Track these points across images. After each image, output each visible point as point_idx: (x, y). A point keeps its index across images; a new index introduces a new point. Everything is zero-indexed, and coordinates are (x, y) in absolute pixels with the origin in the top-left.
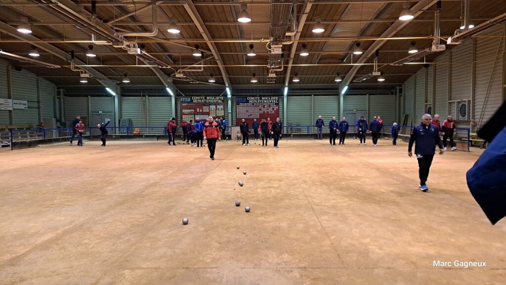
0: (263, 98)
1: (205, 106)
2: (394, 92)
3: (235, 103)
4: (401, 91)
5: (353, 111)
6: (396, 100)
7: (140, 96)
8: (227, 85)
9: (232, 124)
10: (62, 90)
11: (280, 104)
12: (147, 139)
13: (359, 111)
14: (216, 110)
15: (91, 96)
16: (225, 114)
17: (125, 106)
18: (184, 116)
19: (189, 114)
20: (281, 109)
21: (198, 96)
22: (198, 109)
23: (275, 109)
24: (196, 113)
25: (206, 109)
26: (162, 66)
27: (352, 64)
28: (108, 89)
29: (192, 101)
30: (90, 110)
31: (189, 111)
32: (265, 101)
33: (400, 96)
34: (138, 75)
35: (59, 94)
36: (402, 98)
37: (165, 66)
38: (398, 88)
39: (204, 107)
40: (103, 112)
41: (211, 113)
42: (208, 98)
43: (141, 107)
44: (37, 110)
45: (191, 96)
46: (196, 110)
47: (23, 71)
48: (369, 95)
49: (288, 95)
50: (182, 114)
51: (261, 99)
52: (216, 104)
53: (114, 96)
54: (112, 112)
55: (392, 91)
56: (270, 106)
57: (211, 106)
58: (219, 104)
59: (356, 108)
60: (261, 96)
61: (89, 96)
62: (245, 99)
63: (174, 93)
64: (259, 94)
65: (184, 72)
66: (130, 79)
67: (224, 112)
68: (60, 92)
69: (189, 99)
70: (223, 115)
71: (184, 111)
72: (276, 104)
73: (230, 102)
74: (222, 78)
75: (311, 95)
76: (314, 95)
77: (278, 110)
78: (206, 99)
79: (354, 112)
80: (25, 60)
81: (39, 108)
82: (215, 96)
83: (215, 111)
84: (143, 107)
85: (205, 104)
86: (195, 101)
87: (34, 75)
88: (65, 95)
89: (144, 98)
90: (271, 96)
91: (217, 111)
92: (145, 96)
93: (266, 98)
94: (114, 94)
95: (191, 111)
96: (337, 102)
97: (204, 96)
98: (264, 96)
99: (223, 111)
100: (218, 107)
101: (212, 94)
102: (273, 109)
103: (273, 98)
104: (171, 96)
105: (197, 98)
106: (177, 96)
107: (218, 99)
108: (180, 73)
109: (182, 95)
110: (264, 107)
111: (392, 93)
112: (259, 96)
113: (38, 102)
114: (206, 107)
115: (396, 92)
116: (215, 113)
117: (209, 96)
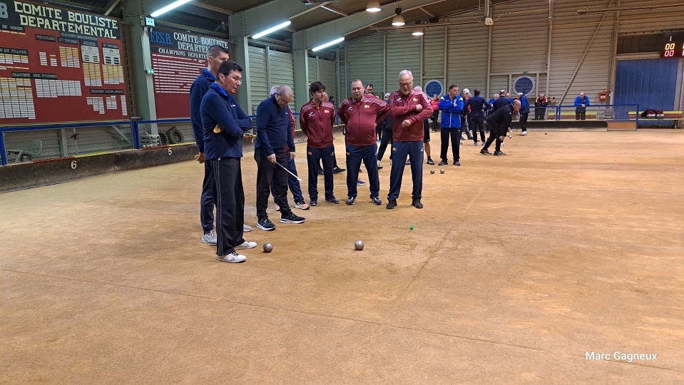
1: (64, 43)
14: (102, 62)
22: (43, 55)
24: (35, 72)
25: (69, 58)
29: (14, 18)
31: (9, 59)
39: (62, 48)
41: (86, 72)
46: (34, 59)
51: (199, 41)
52: (101, 43)
57: (85, 48)
58: (108, 44)
60: (197, 35)
62: (168, 36)
69: (3, 10)
73: (146, 41)
75: (265, 47)
78: (64, 17)
82: (92, 12)
83: (98, 67)
85: (63, 38)
86: (27, 21)
91: (104, 67)
93: (209, 41)
95: (17, 59)
99: (121, 67)
100: (106, 51)
105: (32, 8)
107: (103, 25)
114: (69, 49)
116: (99, 73)
117: (75, 10)
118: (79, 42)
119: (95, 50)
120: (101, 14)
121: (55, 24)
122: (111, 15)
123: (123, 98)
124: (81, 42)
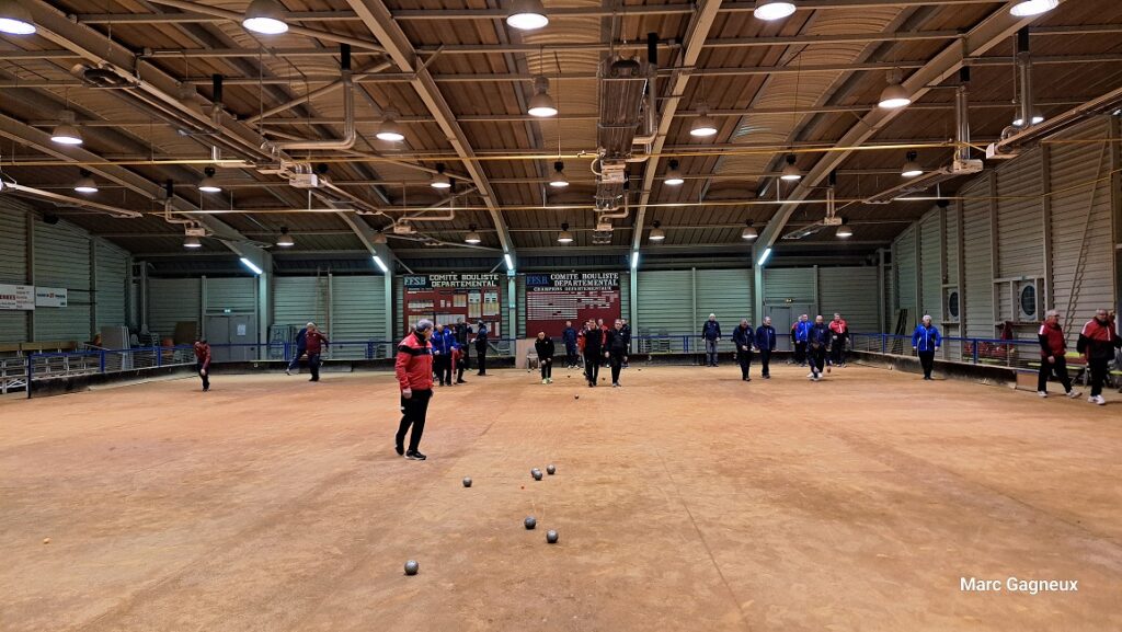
0: (585, 276)
1: (457, 293)
2: (873, 261)
3: (523, 286)
4: (888, 258)
5: (783, 301)
6: (878, 277)
7: (315, 274)
8: (506, 249)
9: (517, 334)
10: (143, 264)
11: (624, 289)
12: (329, 369)
13: (796, 301)
14: (483, 302)
15: (210, 276)
16: (501, 312)
17: (282, 298)
18: (410, 318)
19: (423, 313)
20: (624, 298)
21: (441, 273)
22: (442, 302)
23: (612, 300)
24: (437, 311)
25: (459, 302)
26: (365, 211)
27: (778, 202)
28: (245, 261)
29: (429, 284)
30: (205, 307)
31: (423, 306)
32: (590, 283)
33: (887, 269)
34: (312, 230)
35: (137, 271)
36: (891, 273)
37: (371, 210)
38: (882, 251)
39: (455, 297)
40: (232, 311)
41: (470, 310)
42: (464, 277)
43: (316, 298)
44: (88, 308)
45: (426, 274)
46: (437, 305)
47: (61, 224)
48: (819, 266)
49: (639, 270)
50: (407, 312)
51: (580, 277)
52: (482, 291)
53: (258, 276)
54: (253, 311)
55: (869, 257)
56: (599, 293)
57: (470, 295)
58: (489, 290)
59: (790, 295)
60: (580, 273)
61: (204, 277)
62: (544, 279)
63: (389, 268)
64: (578, 267)
65: (413, 225)
66: (294, 239)
67: (501, 307)
68: (139, 267)
69: (423, 280)
70: (498, 313)
71: (410, 306)
72: (613, 288)
73: (512, 286)
74: (496, 234)
75: (690, 269)
76: (697, 269)
77: (618, 301)
78: (459, 278)
79: (785, 305)
80: (64, 202)
81: (92, 303)
82: (480, 273)
83: (479, 306)
84: (321, 298)
85: (457, 291)
86: (436, 284)
87: (85, 233)
88: (151, 274)
89: (323, 279)
90: (601, 271)
91: (485, 305)
92: (326, 274)
93: (592, 276)
94: (258, 271)
95: (428, 305)
96: (748, 281)
97: (456, 272)
98: (587, 271)
99: (498, 305)
100: (486, 295)
101: (473, 268)
102: (608, 299)
103: (607, 275)
104: (382, 274)
105: (440, 277)
106: (397, 273)
107: (487, 279)
108: (402, 224)
109: (407, 272)
110: (587, 294)
111: (869, 263)
112: (577, 271)
113: (92, 291)
114: (460, 297)
115: (878, 261)
116: (479, 309)
117: (466, 272)
118: (468, 291)
119: (478, 295)
120: (488, 272)
121: (453, 283)
122: (495, 272)
123: (497, 324)
124: (469, 291)
